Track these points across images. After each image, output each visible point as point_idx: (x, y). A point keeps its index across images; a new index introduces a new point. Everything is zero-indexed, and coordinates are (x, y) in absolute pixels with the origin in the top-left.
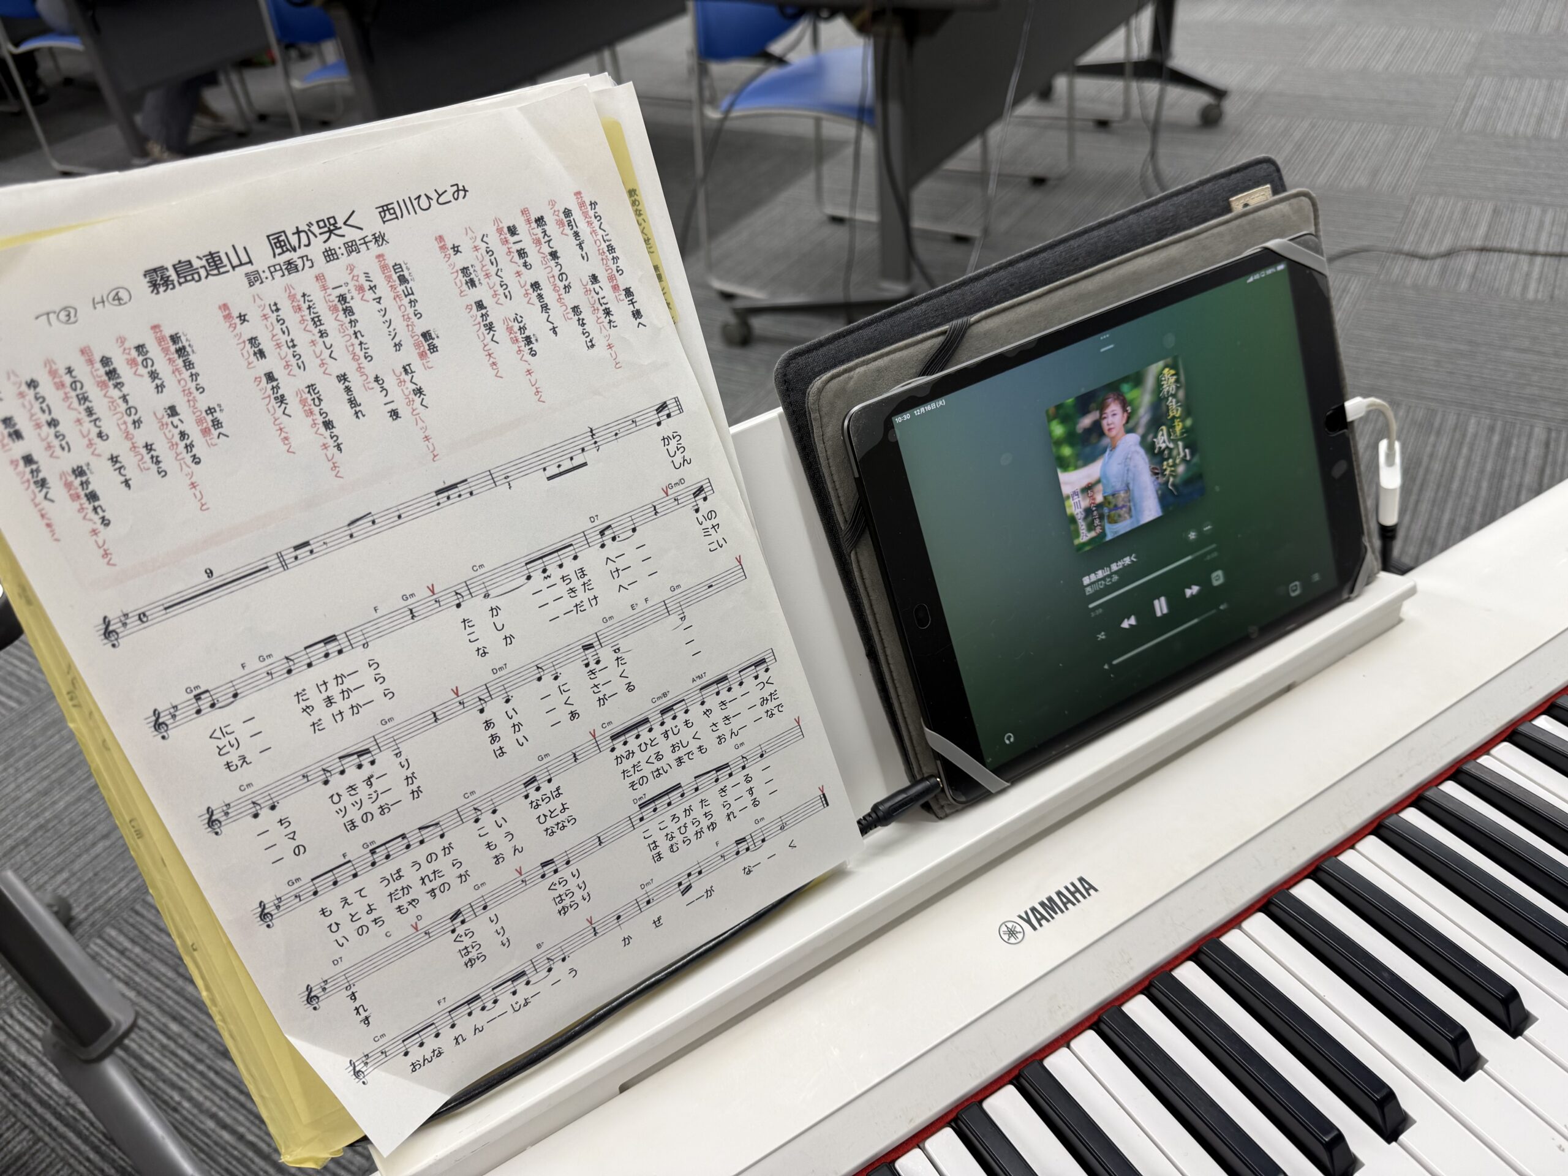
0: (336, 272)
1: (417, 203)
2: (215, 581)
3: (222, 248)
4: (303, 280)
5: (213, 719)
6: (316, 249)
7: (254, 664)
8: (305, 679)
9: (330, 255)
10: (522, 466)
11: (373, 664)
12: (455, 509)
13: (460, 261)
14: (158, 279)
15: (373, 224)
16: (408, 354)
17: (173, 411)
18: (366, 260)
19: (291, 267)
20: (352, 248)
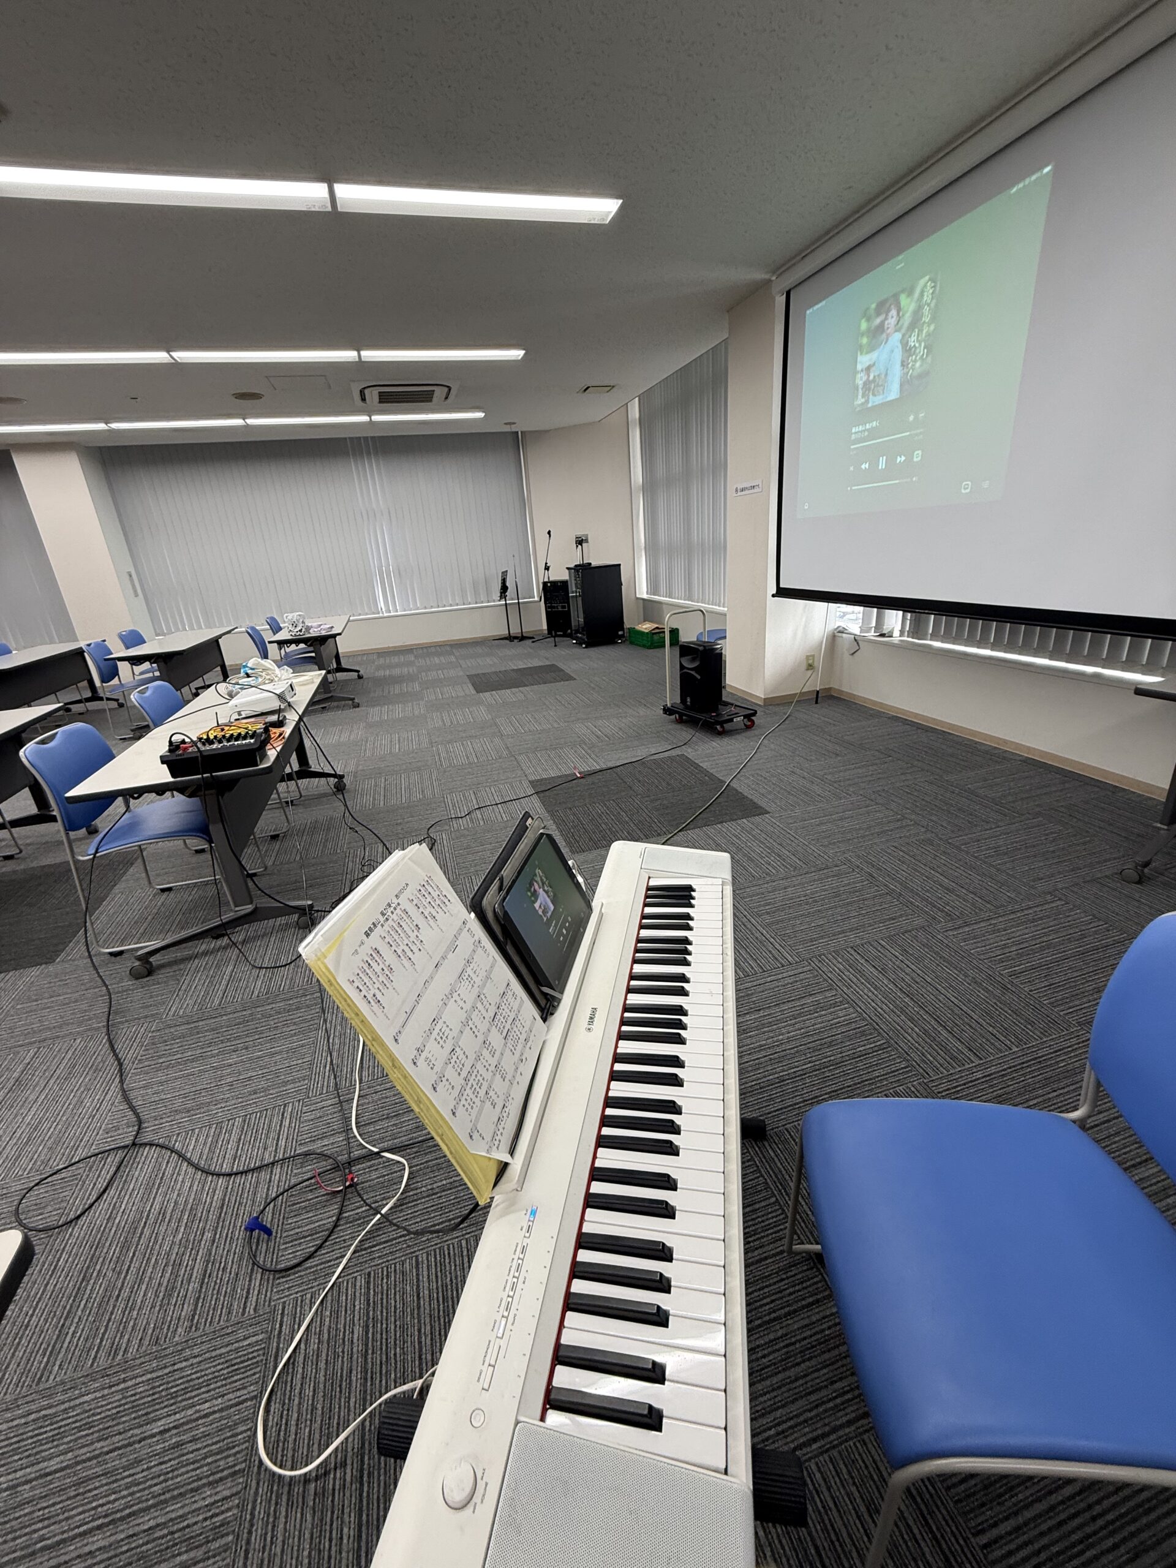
1: (401, 892)
2: (408, 1014)
3: (374, 921)
5: (424, 1055)
7: (424, 1035)
9: (392, 913)
10: (447, 952)
11: (445, 1022)
12: (441, 969)
13: (414, 903)
14: (367, 935)
15: (396, 901)
16: (416, 932)
17: (383, 970)
18: (398, 911)
19: (387, 919)
20: (395, 909)
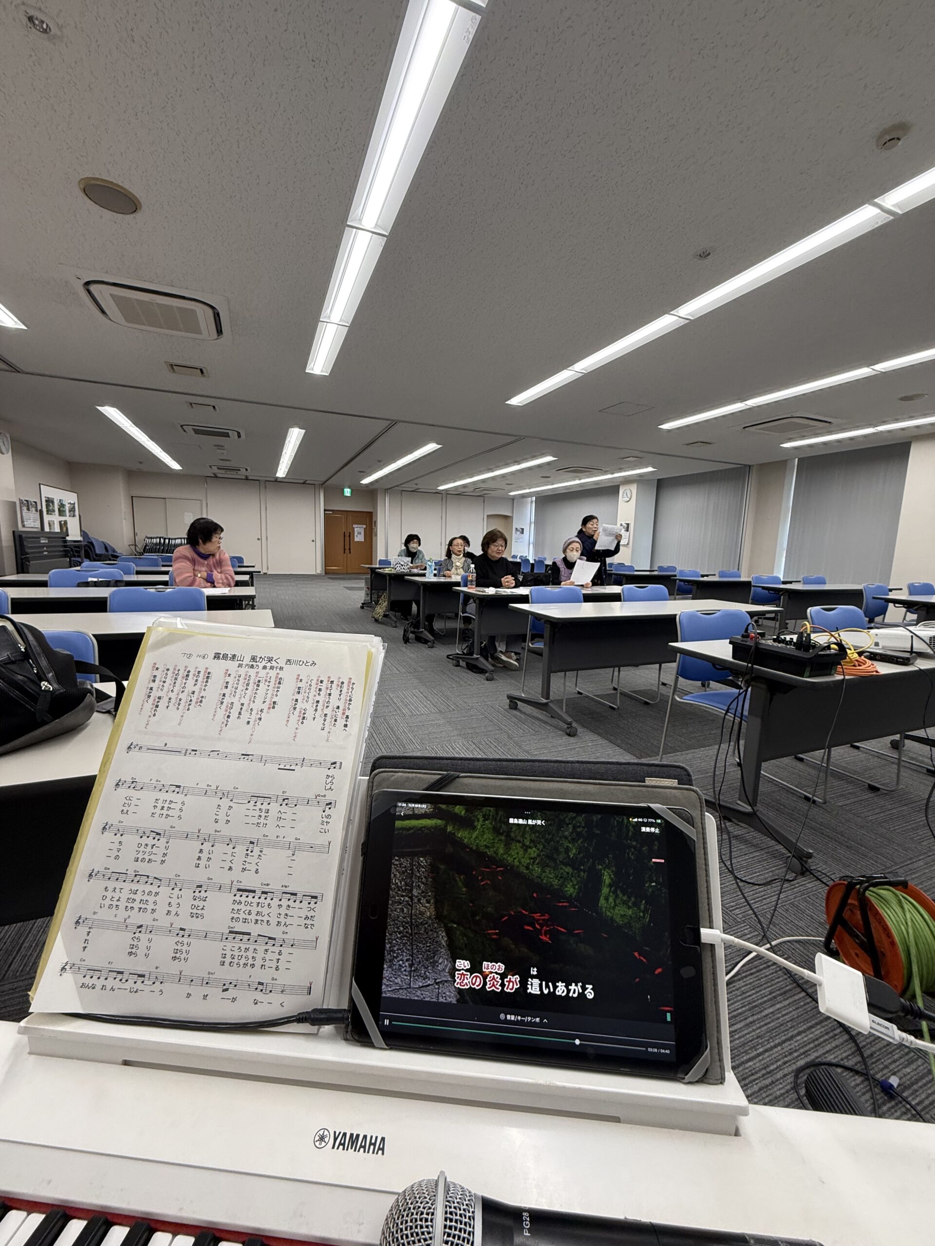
0: (263, 673)
1: (298, 663)
2: (165, 748)
3: (238, 654)
4: (252, 672)
5: (131, 792)
6: (261, 665)
7: (153, 781)
8: (163, 796)
9: (265, 668)
10: (273, 760)
11: (183, 804)
12: (244, 763)
14: (217, 656)
15: (282, 663)
16: (265, 707)
18: (273, 673)
19: (252, 666)
20: (272, 668)
